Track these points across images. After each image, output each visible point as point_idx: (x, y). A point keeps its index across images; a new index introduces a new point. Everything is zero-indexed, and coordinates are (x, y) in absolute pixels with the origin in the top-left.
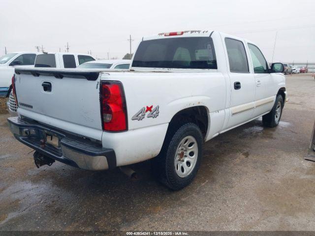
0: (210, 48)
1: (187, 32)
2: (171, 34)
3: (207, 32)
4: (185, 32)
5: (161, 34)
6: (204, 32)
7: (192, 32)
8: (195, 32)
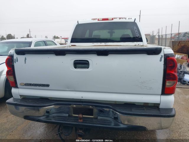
0: (136, 29)
1: (116, 18)
2: (103, 20)
3: (131, 19)
4: (115, 18)
5: (95, 19)
6: (129, 19)
7: (120, 18)
8: (123, 18)
